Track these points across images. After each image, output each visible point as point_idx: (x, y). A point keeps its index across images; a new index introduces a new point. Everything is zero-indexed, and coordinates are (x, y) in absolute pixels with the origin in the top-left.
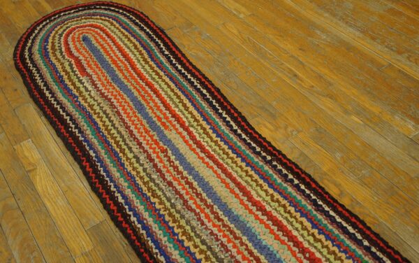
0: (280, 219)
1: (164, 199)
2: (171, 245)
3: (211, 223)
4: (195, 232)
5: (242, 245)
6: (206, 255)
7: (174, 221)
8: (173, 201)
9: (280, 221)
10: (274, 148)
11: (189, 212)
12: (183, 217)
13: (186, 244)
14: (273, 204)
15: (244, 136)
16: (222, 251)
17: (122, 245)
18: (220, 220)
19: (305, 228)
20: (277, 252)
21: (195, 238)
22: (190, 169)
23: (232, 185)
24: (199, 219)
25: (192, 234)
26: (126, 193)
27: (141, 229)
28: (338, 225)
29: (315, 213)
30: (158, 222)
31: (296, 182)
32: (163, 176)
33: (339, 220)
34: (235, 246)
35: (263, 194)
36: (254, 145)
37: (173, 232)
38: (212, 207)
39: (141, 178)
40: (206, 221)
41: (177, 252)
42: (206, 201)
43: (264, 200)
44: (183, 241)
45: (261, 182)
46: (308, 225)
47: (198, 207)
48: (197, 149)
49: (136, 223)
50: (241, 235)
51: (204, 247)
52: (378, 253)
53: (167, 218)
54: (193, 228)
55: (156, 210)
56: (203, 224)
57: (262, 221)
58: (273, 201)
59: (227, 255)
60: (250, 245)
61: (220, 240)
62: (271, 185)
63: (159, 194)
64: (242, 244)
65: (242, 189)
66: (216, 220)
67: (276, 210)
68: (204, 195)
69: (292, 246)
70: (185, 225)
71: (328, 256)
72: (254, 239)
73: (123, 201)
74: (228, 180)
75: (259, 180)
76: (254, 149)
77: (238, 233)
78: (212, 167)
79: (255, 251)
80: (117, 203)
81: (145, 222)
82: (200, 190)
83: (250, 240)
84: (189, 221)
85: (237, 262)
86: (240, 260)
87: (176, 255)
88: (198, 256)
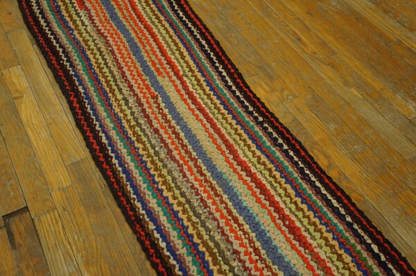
0: (264, 182)
1: (148, 145)
2: (150, 193)
3: (193, 177)
4: (176, 183)
5: (221, 203)
6: (184, 207)
7: (156, 169)
8: (157, 149)
9: (264, 185)
10: (267, 110)
11: (172, 162)
12: (165, 166)
13: (165, 193)
14: (258, 166)
15: (238, 93)
16: (201, 206)
17: (101, 186)
18: (202, 174)
19: (288, 195)
20: (257, 215)
21: (175, 189)
22: (179, 119)
23: (219, 141)
24: (182, 171)
25: (173, 185)
26: (111, 134)
27: (121, 173)
28: (322, 197)
29: (300, 181)
30: (139, 168)
31: (285, 147)
32: (150, 122)
33: (324, 192)
34: (214, 203)
35: (250, 154)
36: (247, 104)
37: (153, 180)
38: (196, 160)
39: (128, 121)
40: (188, 174)
41: (155, 201)
42: (191, 154)
43: (250, 161)
44: (162, 191)
45: (250, 142)
46: (292, 192)
47: (182, 158)
48: (188, 100)
49: (117, 165)
50: (222, 193)
51: (183, 200)
52: (360, 231)
53: (149, 165)
54: (174, 179)
55: (139, 155)
56: (184, 176)
57: (245, 182)
58: (259, 163)
59: (205, 211)
60: (230, 204)
61: (200, 194)
62: (259, 147)
63: (143, 140)
64: (222, 202)
65: (229, 146)
66: (198, 174)
67: (261, 172)
68: (190, 147)
69: (272, 211)
70: (166, 174)
71: (309, 227)
72: (235, 198)
73: (106, 142)
74: (216, 136)
75: (248, 140)
76: (246, 108)
77: (219, 190)
78: (201, 120)
79: (234, 211)
80: (100, 143)
81: (126, 165)
82: (186, 141)
83: (231, 199)
84: (171, 171)
85: (215, 219)
86: (219, 218)
87: (153, 203)
88: (176, 208)
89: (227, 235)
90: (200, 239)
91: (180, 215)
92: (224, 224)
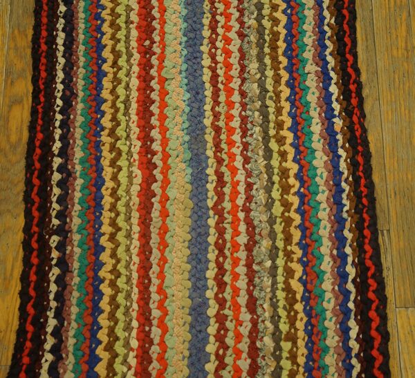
0: (134, 118)
1: (280, 279)
2: (317, 179)
4: (270, 178)
5: (219, 113)
6: (277, 133)
7: (288, 222)
8: (268, 264)
9: (137, 114)
10: (27, 262)
11: (256, 223)
12: (272, 221)
13: (294, 168)
14: (124, 149)
15: (52, 323)
16: (252, 122)
17: (390, 238)
18: (220, 176)
19: (116, 81)
20: (181, 72)
21: (276, 171)
24: (249, 198)
25: (276, 178)
26: (337, 338)
27: (349, 241)
28: (71, 55)
29: (81, 94)
32: (254, 333)
33: (62, 61)
34: (230, 118)
35: (123, 177)
36: (53, 288)
37: (302, 203)
39: (293, 357)
41: (315, 163)
42: (217, 224)
44: (297, 176)
45: (107, 201)
46: (107, 83)
47: (236, 220)
48: (155, 356)
49: (350, 260)
50: (208, 130)
51: (273, 145)
53: (297, 235)
55: (305, 265)
56: (249, 186)
58: (119, 153)
59: (249, 113)
60: (208, 107)
61: (242, 143)
62: (98, 183)
63: (284, 294)
64: (216, 116)
65: (146, 208)
67: (128, 137)
68: (212, 239)
69: (156, 68)
70: (277, 203)
71: (123, 25)
72: (195, 112)
73: (352, 323)
75: (107, 207)
76: (60, 281)
79: (208, 93)
80: (364, 324)
81: (335, 252)
83: (202, 114)
84: (266, 205)
85: (243, 94)
86: (236, 93)
87: (320, 160)
88: (290, 137)
89: (239, 63)
90: (279, 75)
91: (288, 122)
92: (235, 80)
